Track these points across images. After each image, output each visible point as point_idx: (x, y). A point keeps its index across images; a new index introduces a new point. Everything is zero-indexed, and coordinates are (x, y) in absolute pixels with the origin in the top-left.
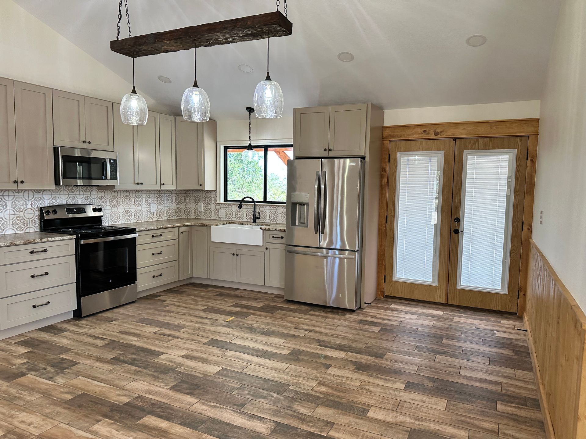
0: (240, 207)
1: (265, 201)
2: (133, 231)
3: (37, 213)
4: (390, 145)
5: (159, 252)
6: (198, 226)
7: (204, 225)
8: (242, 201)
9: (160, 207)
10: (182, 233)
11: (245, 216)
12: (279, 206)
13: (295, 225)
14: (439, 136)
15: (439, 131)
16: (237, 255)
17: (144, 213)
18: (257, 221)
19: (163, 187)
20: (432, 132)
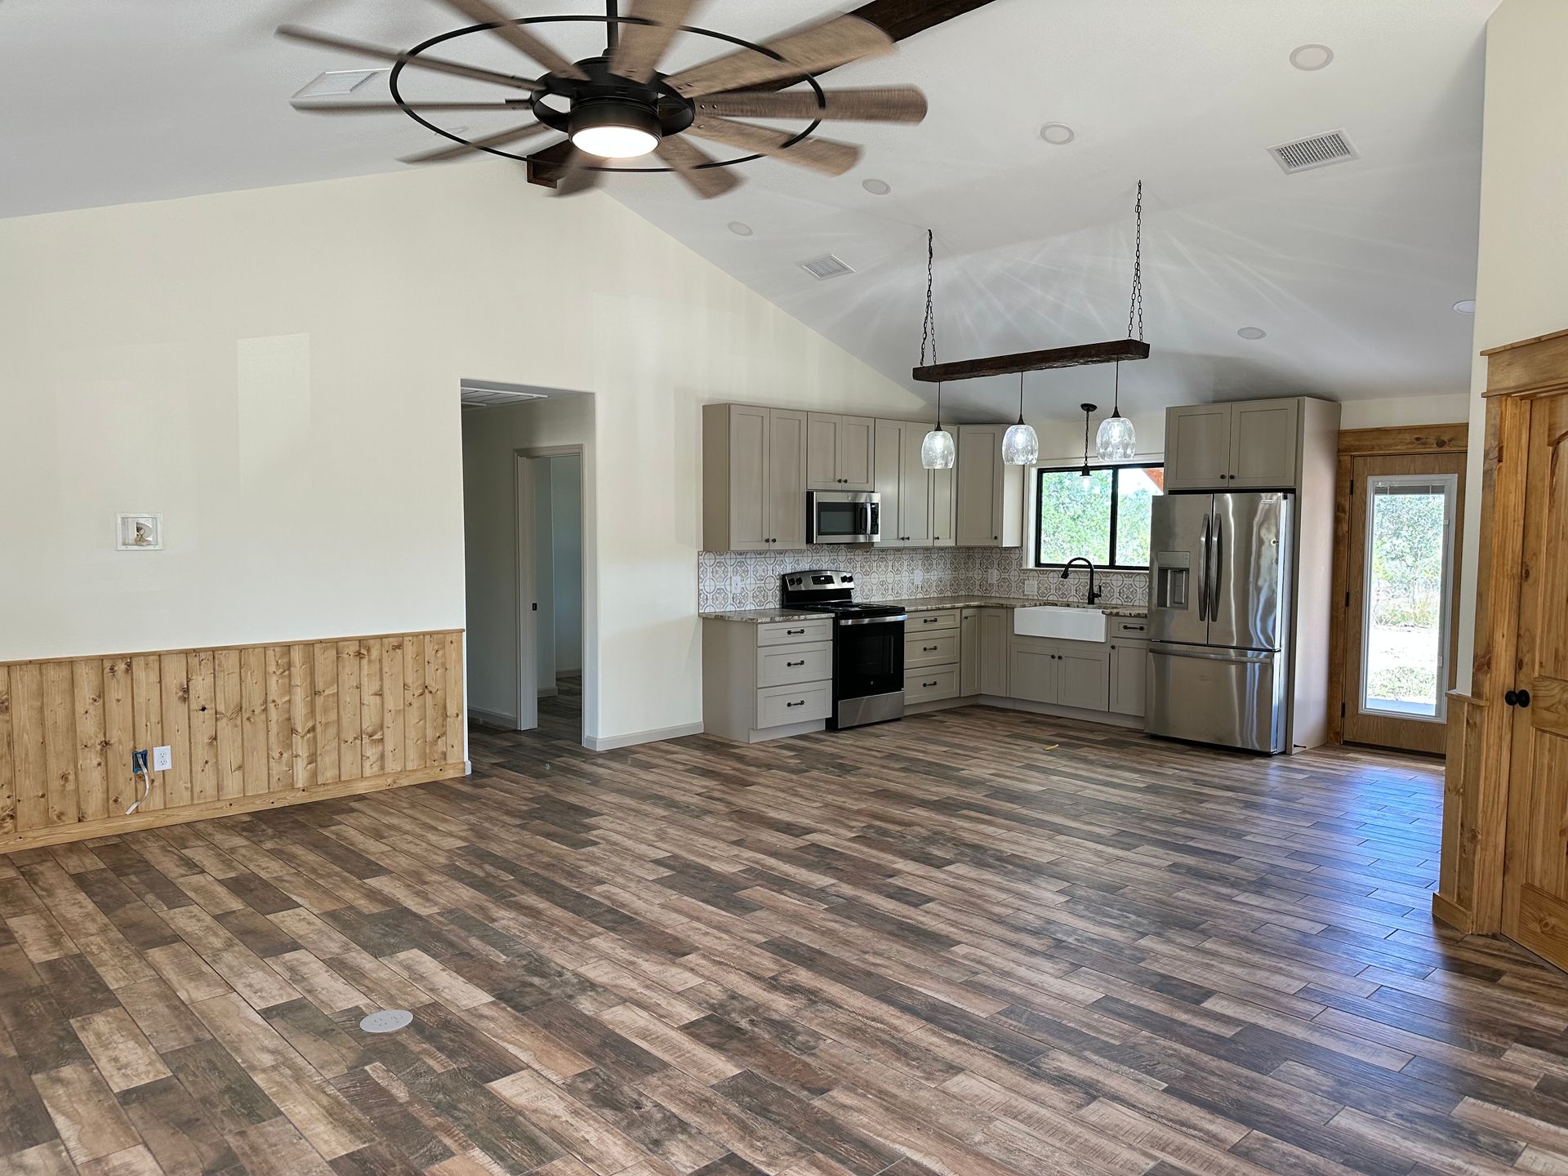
0: (1065, 575)
1: (1112, 565)
2: (900, 611)
3: (778, 583)
4: (1352, 463)
5: (932, 647)
6: (992, 607)
7: (1001, 606)
8: (1070, 565)
9: (927, 576)
10: (966, 618)
11: (1073, 592)
12: (1139, 574)
13: (1166, 606)
14: (1446, 449)
15: (1446, 438)
16: (1060, 658)
17: (905, 586)
18: (1096, 600)
19: (938, 543)
20: (1432, 440)
